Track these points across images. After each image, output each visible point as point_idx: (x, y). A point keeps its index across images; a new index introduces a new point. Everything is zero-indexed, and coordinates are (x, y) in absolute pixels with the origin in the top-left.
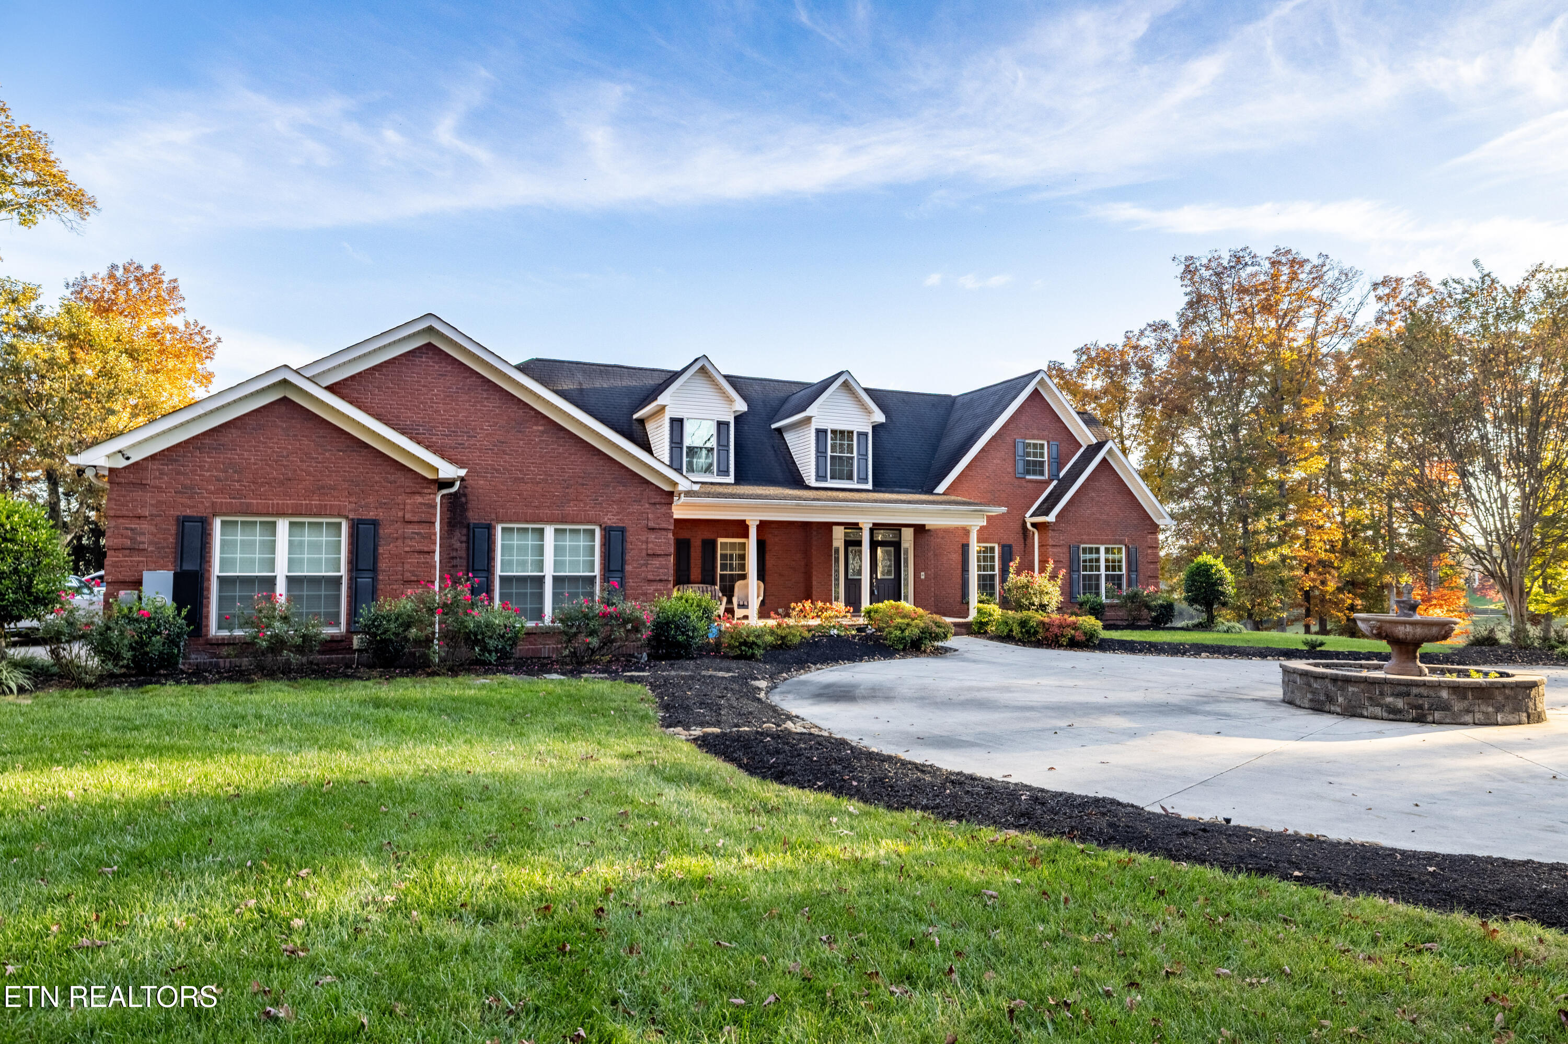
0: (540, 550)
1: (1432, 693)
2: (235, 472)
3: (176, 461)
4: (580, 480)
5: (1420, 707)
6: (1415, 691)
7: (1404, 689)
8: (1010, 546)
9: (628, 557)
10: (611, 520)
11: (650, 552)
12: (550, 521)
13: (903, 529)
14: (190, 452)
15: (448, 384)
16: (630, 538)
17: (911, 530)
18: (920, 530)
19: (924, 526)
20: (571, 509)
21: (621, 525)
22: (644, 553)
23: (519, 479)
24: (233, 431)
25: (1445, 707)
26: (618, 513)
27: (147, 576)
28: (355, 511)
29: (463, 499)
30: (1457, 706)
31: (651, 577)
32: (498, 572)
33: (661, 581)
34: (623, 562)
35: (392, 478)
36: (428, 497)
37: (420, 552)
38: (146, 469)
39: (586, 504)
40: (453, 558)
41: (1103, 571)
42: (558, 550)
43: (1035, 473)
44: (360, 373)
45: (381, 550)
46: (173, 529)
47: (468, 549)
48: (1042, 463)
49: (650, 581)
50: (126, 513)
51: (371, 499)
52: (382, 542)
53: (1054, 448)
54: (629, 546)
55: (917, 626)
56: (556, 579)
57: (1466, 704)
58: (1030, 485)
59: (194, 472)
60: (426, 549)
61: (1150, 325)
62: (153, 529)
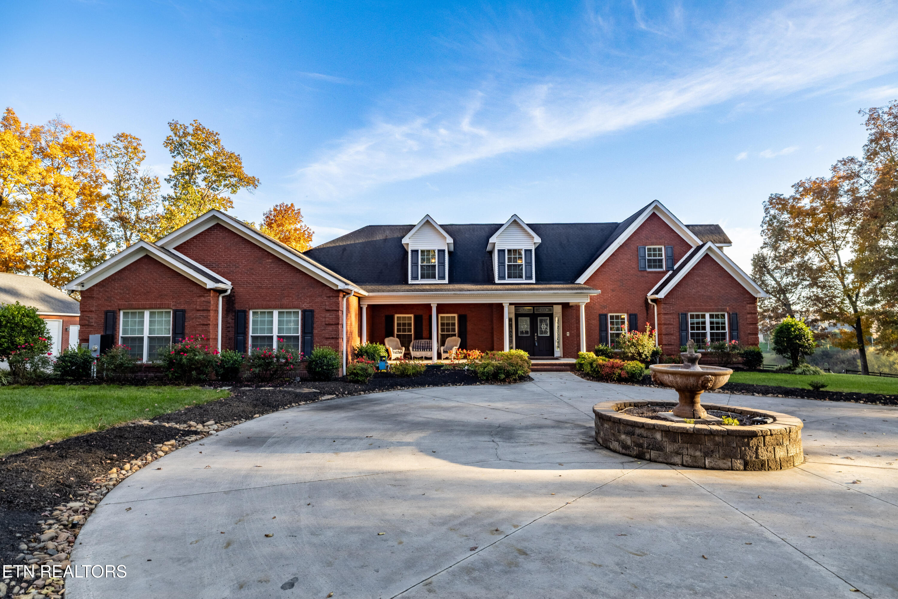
0: (271, 322)
1: (649, 434)
2: (127, 290)
3: (105, 286)
4: (290, 286)
5: (640, 446)
6: (638, 431)
7: (630, 429)
8: (635, 315)
9: (315, 326)
10: (306, 306)
11: (327, 323)
12: (275, 308)
13: (554, 306)
14: (111, 282)
15: (227, 242)
16: (316, 315)
17: (560, 306)
18: (565, 306)
19: (568, 303)
20: (285, 301)
21: (311, 309)
22: (324, 323)
23: (259, 287)
24: (126, 271)
25: (659, 448)
26: (310, 302)
27: (91, 337)
28: (175, 305)
29: (233, 298)
30: (669, 448)
31: (327, 336)
32: (251, 334)
33: (333, 338)
34: (313, 328)
35: (191, 289)
36: (207, 298)
37: (203, 325)
38: (93, 290)
39: (293, 299)
40: (228, 327)
41: (708, 330)
42: (280, 322)
43: (655, 267)
44: (187, 241)
45: (186, 324)
46: (103, 316)
47: (235, 322)
48: (661, 261)
49: (327, 338)
50: (86, 310)
51: (182, 300)
52: (187, 320)
53: (669, 250)
54: (316, 320)
55: (493, 366)
56: (279, 337)
57: (676, 446)
58: (650, 275)
59: (111, 291)
60: (205, 323)
61: (841, 162)
62: (96, 316)
